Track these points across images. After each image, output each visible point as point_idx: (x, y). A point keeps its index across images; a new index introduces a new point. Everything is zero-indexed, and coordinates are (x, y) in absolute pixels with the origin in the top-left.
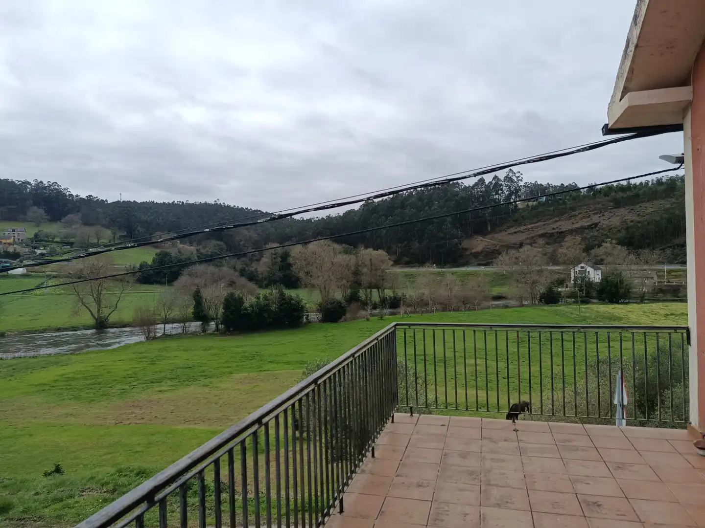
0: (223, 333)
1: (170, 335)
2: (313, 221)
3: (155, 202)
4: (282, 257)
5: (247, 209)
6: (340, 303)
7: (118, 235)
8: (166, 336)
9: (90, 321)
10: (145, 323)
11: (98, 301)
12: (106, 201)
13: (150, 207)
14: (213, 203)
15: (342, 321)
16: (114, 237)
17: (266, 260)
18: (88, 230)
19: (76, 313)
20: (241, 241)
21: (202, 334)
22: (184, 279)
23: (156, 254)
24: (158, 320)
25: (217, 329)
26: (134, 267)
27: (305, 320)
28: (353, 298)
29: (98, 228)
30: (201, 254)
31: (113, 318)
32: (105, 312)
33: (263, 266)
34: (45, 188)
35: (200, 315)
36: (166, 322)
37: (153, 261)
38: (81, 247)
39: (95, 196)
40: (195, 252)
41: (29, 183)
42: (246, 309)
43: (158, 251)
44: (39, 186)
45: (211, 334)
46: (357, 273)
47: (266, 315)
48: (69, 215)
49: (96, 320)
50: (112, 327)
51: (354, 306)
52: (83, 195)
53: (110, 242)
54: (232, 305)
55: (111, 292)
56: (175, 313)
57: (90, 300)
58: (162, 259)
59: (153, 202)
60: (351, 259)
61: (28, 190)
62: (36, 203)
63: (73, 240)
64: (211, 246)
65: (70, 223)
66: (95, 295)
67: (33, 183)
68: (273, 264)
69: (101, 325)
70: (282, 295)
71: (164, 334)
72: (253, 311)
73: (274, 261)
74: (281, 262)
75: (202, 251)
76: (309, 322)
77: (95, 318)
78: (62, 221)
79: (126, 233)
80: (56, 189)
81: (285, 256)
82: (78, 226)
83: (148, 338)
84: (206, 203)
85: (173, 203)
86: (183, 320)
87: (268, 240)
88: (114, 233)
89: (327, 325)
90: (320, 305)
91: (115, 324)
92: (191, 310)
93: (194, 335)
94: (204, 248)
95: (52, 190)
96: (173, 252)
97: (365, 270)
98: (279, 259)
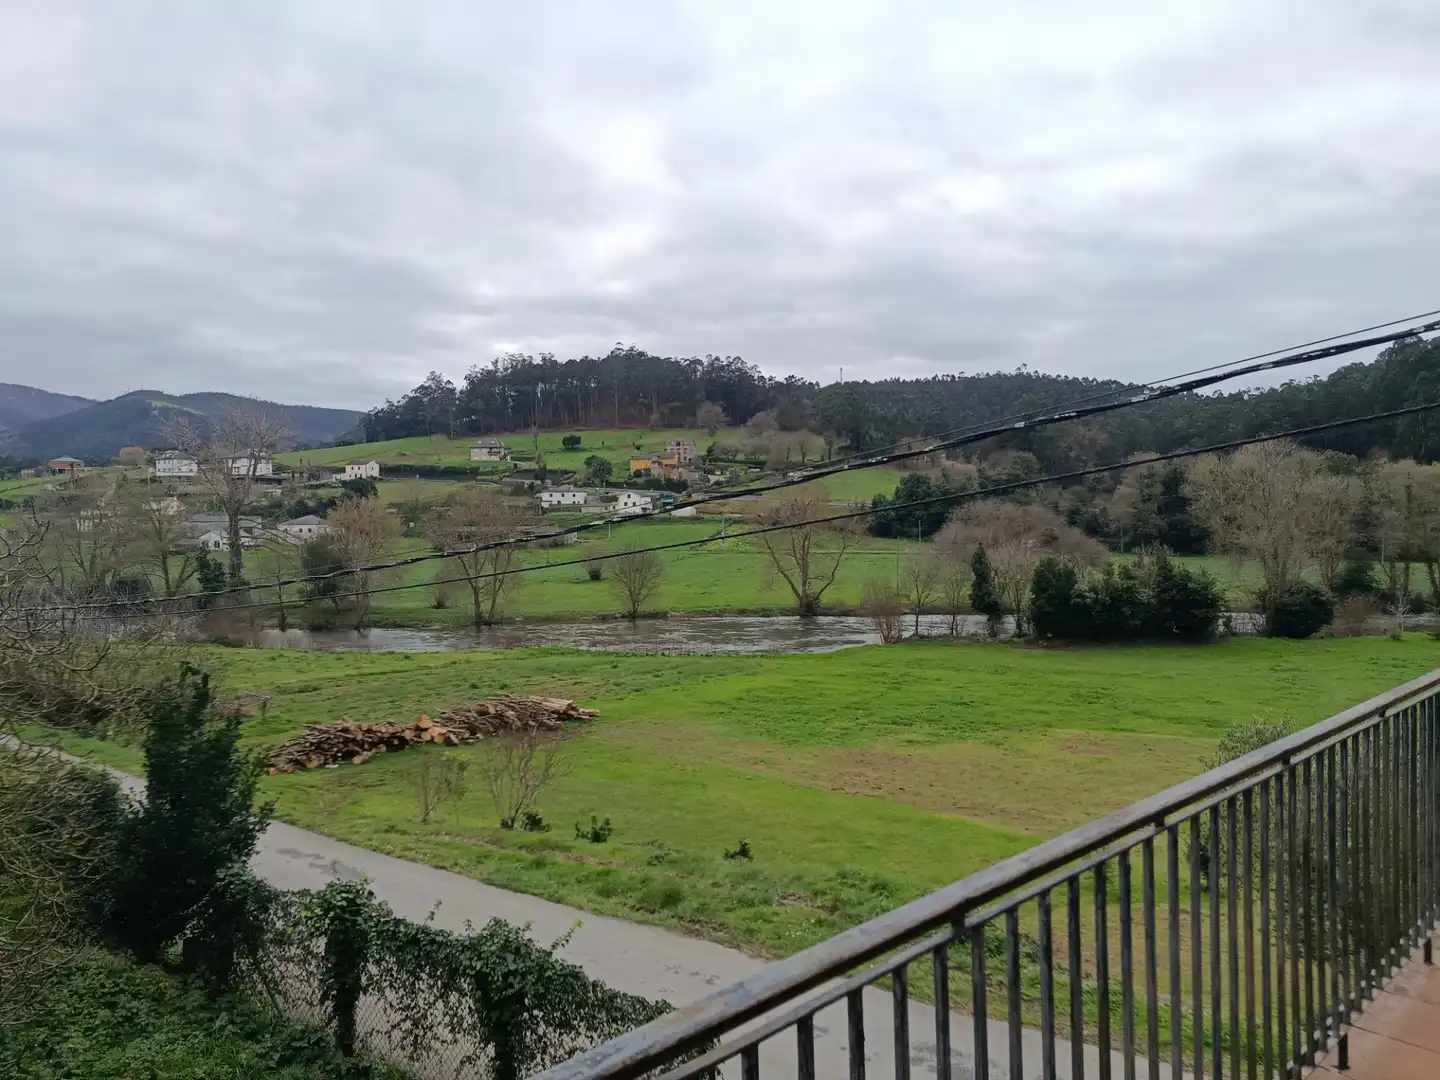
0: (1031, 643)
1: (927, 637)
2: (1246, 397)
3: (901, 381)
4: (1164, 484)
5: (1086, 379)
6: (1316, 592)
7: (836, 447)
8: (920, 639)
9: (792, 601)
10: (883, 611)
11: (804, 568)
12: (818, 384)
13: (892, 390)
14: (1014, 373)
15: (1322, 637)
16: (830, 450)
17: (1128, 489)
18: (789, 439)
19: (769, 584)
20: (1071, 450)
21: (989, 640)
22: (951, 531)
23: (901, 481)
24: (905, 606)
25: (1020, 634)
26: (863, 506)
27: (1221, 629)
28: (1354, 584)
29: (802, 435)
30: (987, 478)
31: (827, 599)
32: (815, 586)
33: (1120, 504)
34: (722, 368)
35: (986, 603)
36: (921, 610)
37: (897, 493)
38: (777, 470)
39: (799, 376)
40: (975, 475)
41: (699, 362)
42: (1080, 596)
43: (906, 474)
44: (715, 366)
45: (1005, 642)
46: (1365, 521)
47: (1127, 610)
48: (758, 414)
49: (801, 599)
50: (826, 615)
51: (1357, 601)
52: (781, 378)
53: (823, 460)
54: (1052, 586)
55: (826, 551)
56: (937, 595)
57: (790, 563)
58: (913, 490)
59: (899, 379)
60: (1352, 488)
61: (699, 373)
62: (710, 397)
63: (763, 458)
64: (1007, 463)
65: (759, 429)
66: (798, 556)
67: (706, 362)
68: (1147, 499)
69: (809, 609)
70: (1165, 571)
71: (916, 634)
72: (1095, 601)
73: (1147, 491)
74: (1163, 494)
75: (990, 473)
76: (1231, 633)
77: (798, 594)
78: (747, 424)
79: (849, 442)
80: (740, 370)
81: (1173, 482)
82: (771, 432)
83: (886, 639)
84: (998, 375)
85: (934, 378)
86: (954, 610)
87: (1132, 447)
88: (830, 443)
89: (1280, 644)
90: (1262, 595)
91: (830, 609)
92: (967, 590)
93: (973, 639)
94: (993, 466)
95: (733, 372)
96: (933, 476)
97: (1389, 514)
98: (1158, 489)
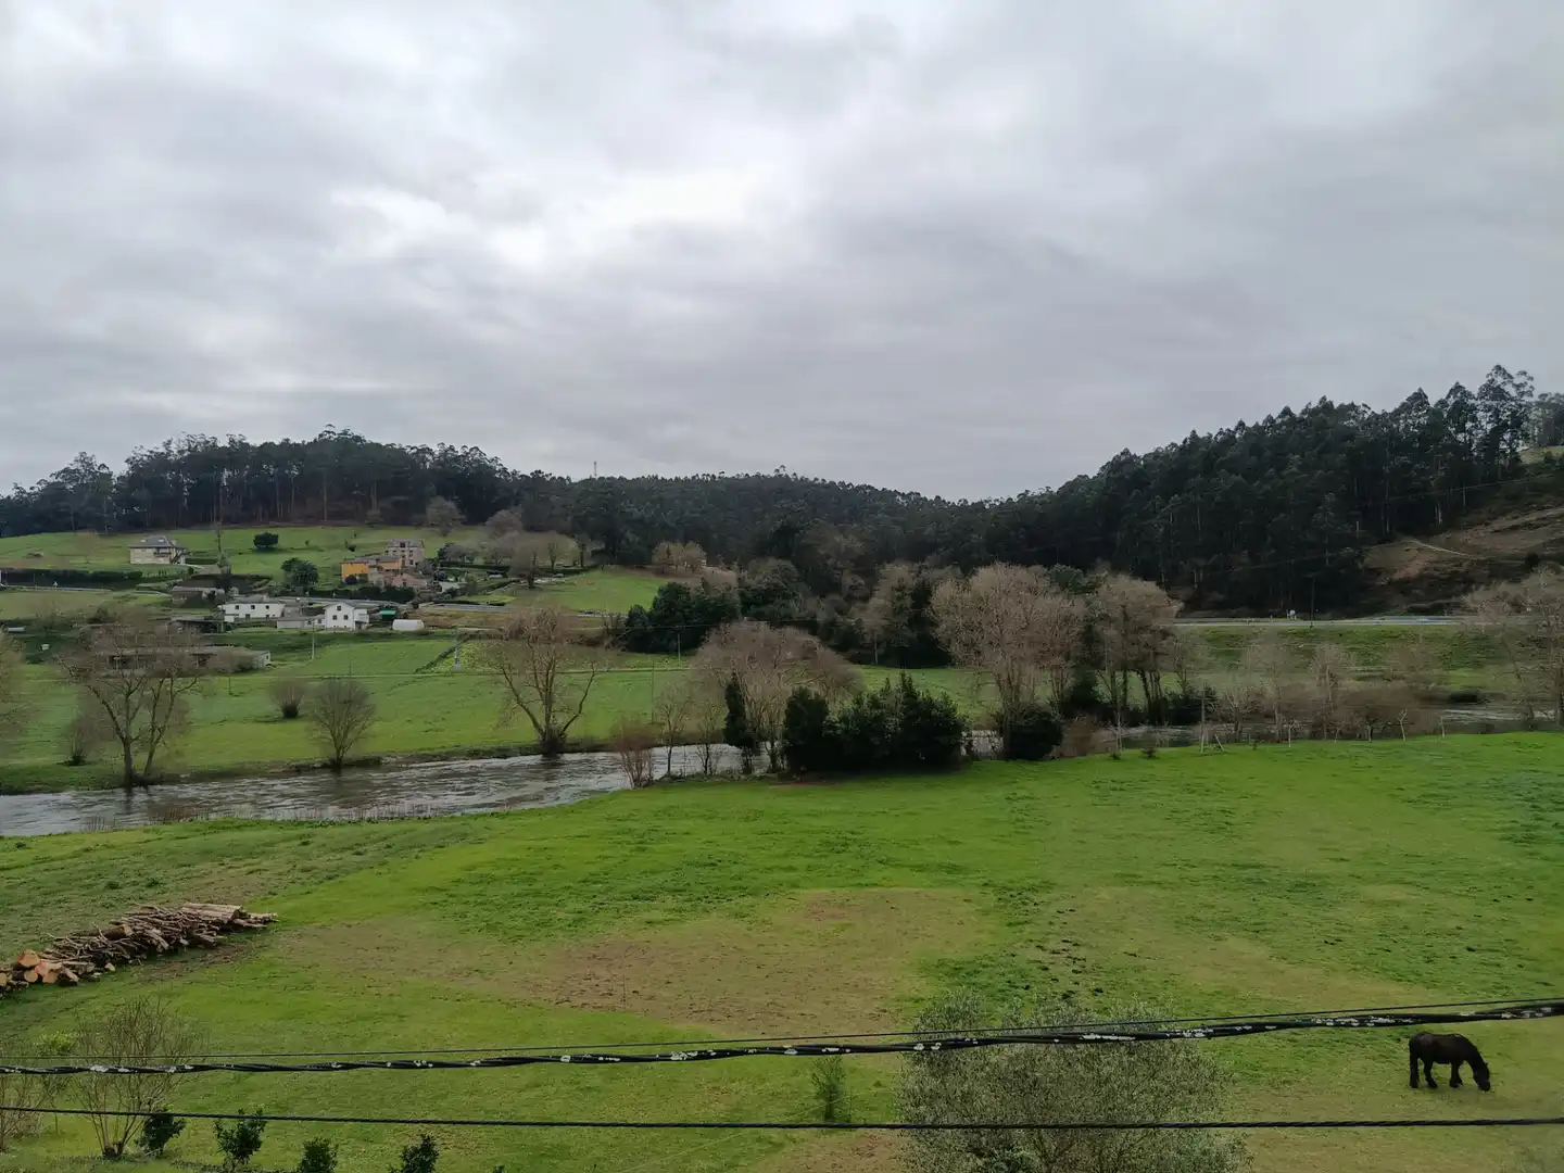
0: (785, 778)
1: (680, 777)
2: (987, 507)
3: (660, 478)
4: (913, 596)
5: (842, 483)
6: (1047, 714)
7: (589, 550)
8: (673, 780)
9: (531, 736)
10: (633, 745)
11: (548, 701)
12: (569, 479)
13: (650, 489)
14: (773, 475)
15: (1053, 758)
16: (582, 554)
17: (879, 601)
18: (538, 541)
19: (505, 722)
20: (828, 557)
21: (743, 777)
22: (709, 652)
23: (660, 591)
24: (661, 736)
25: (774, 769)
26: (618, 618)
27: (964, 751)
28: (1080, 701)
29: (553, 538)
30: (747, 588)
31: (574, 733)
32: (560, 720)
33: (872, 616)
34: (457, 459)
35: (740, 733)
36: (675, 740)
37: (654, 604)
38: (520, 576)
39: (546, 472)
40: (735, 584)
41: (430, 451)
42: (832, 726)
43: (665, 582)
44: (448, 459)
45: (761, 778)
46: (1089, 637)
47: (875, 740)
48: (499, 513)
49: (544, 735)
50: (573, 752)
51: (1082, 721)
52: (526, 470)
53: (574, 565)
54: (804, 712)
55: (572, 677)
56: (691, 725)
57: (533, 696)
58: (671, 599)
59: (656, 477)
60: (1077, 607)
61: (428, 464)
62: (443, 491)
63: (505, 562)
64: (766, 572)
65: (501, 528)
66: (541, 686)
67: (436, 450)
68: (898, 611)
69: (552, 747)
70: (908, 689)
71: (669, 774)
72: (846, 731)
73: (898, 604)
74: (913, 606)
75: (749, 581)
76: (973, 756)
77: (540, 730)
78: (487, 523)
79: (603, 546)
80: (478, 461)
81: (922, 595)
82: (515, 534)
83: (637, 781)
84: (758, 476)
85: (694, 477)
86: (707, 739)
87: (887, 555)
88: (583, 546)
89: (1012, 768)
90: (999, 718)
91: (577, 744)
92: (721, 724)
93: (728, 778)
94: (754, 573)
95: (469, 463)
96: (692, 583)
97: (1111, 632)
98: (908, 601)
